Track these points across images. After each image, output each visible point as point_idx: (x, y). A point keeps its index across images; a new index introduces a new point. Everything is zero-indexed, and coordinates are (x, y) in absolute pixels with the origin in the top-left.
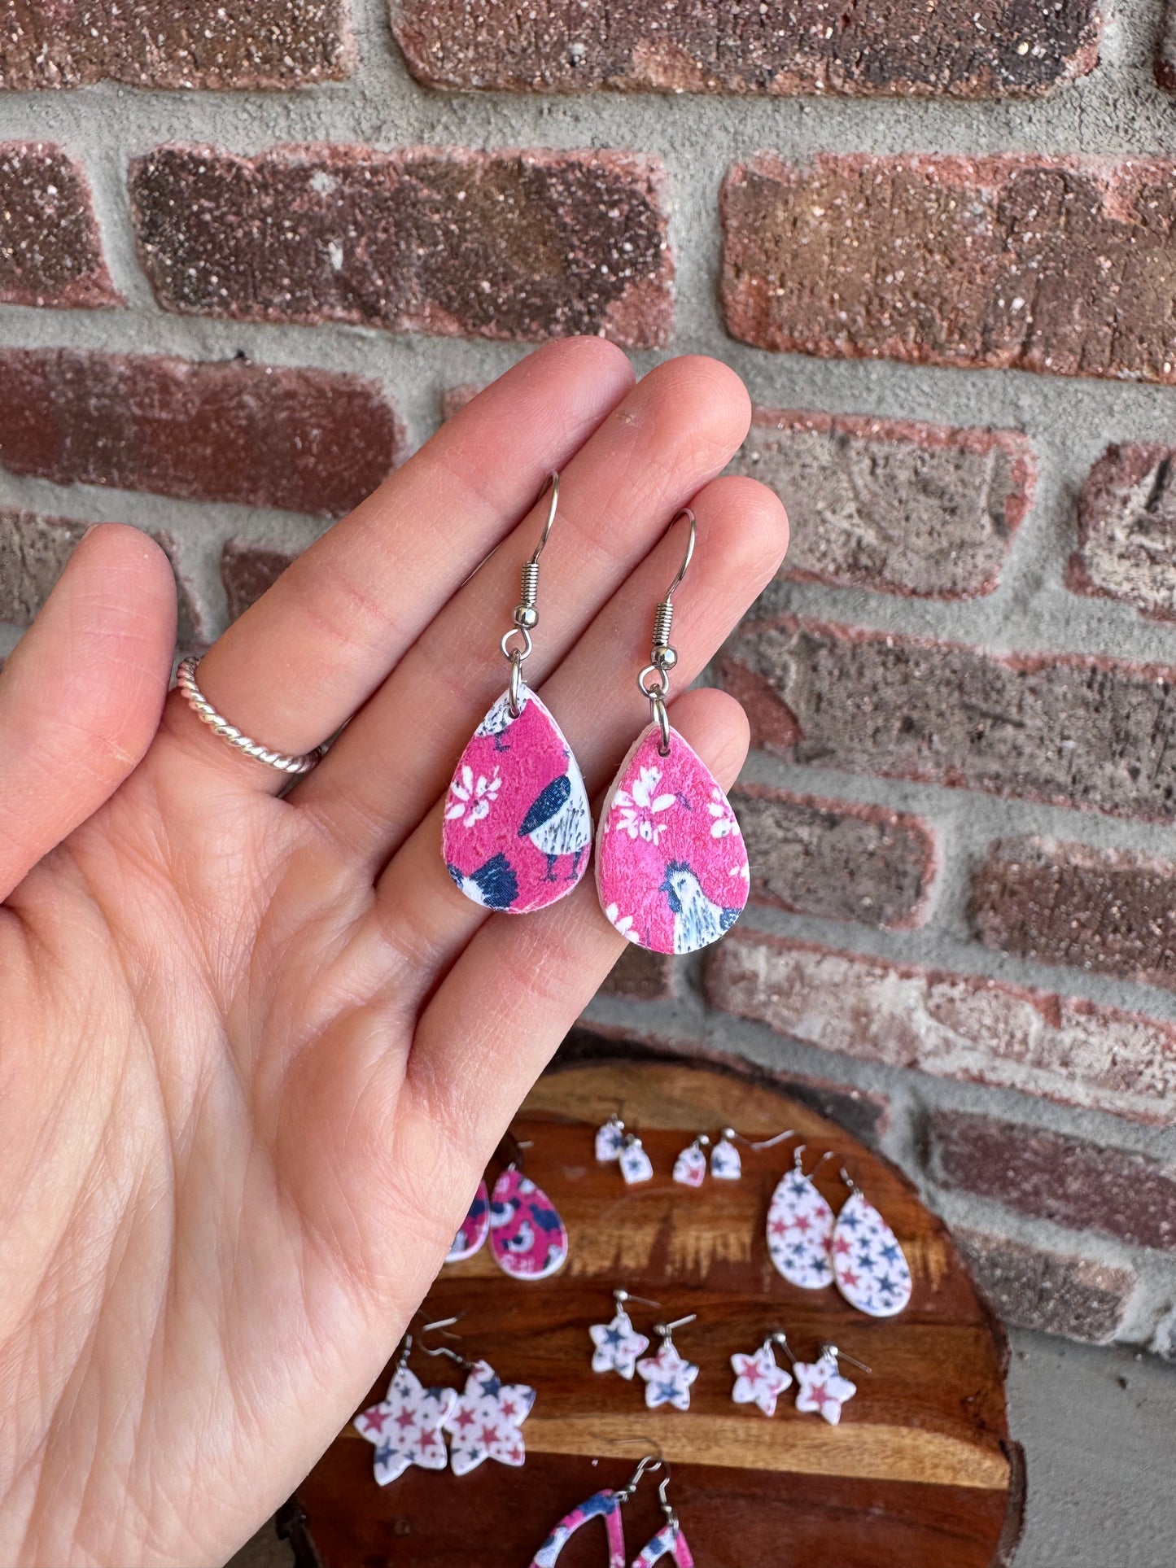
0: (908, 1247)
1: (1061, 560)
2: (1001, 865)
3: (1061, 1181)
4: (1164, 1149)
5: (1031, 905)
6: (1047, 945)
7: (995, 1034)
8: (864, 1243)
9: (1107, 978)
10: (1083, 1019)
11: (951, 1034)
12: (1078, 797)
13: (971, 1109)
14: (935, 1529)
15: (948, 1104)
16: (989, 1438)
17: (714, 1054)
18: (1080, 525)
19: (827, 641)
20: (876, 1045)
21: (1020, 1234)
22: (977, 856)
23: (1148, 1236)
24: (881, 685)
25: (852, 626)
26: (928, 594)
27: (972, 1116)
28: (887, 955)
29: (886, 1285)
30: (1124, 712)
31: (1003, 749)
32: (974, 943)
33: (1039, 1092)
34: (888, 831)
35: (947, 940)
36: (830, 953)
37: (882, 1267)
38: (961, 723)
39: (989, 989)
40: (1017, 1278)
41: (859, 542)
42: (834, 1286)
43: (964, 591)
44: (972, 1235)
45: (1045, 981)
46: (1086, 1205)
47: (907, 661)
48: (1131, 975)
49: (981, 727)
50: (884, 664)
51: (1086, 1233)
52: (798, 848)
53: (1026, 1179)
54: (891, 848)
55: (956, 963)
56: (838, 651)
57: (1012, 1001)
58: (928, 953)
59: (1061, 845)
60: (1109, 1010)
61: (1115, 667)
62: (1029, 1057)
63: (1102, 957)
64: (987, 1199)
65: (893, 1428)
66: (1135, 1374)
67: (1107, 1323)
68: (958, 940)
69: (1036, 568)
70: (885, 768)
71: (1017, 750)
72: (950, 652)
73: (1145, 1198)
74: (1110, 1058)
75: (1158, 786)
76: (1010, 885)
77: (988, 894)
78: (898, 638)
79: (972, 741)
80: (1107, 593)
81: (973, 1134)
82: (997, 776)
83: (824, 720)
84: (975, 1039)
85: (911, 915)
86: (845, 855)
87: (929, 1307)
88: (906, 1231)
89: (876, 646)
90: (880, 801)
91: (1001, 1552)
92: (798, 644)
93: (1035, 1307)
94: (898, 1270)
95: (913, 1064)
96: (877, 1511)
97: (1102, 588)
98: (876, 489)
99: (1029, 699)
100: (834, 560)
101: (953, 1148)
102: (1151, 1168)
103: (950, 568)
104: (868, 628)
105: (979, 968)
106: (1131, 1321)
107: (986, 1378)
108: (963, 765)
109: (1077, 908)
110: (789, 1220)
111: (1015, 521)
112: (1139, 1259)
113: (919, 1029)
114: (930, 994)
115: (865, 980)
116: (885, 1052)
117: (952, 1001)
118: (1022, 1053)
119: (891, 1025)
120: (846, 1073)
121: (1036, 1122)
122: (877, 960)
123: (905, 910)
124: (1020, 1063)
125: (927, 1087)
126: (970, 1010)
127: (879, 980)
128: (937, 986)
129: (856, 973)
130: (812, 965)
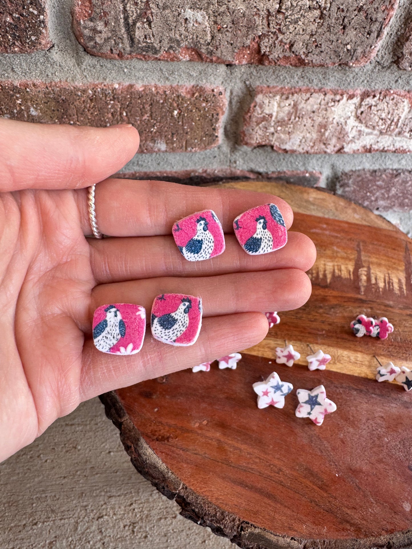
3: (389, 191)
7: (384, 122)
11: (363, 128)
13: (357, 168)
15: (347, 169)
17: (238, 173)
20: (324, 144)
27: (359, 171)
28: (343, 87)
33: (394, 149)
36: (315, 91)
39: (390, 96)
46: (393, 199)
52: (317, 13)
53: (374, 195)
55: (375, 85)
58: (363, 81)
62: (397, 130)
81: (359, 179)
84: (374, 128)
85: (370, 52)
86: (343, 14)
95: (340, 151)
112: (403, 218)
113: (348, 128)
114: (360, 105)
115: (330, 105)
116: (329, 147)
117: (370, 107)
118: (394, 130)
119: (336, 129)
120: (304, 164)
121: (385, 167)
122: (338, 90)
123: (368, 48)
124: (390, 135)
125: (341, 162)
126: (377, 111)
127: (337, 103)
128: (365, 100)
129: (326, 101)
130: (304, 102)
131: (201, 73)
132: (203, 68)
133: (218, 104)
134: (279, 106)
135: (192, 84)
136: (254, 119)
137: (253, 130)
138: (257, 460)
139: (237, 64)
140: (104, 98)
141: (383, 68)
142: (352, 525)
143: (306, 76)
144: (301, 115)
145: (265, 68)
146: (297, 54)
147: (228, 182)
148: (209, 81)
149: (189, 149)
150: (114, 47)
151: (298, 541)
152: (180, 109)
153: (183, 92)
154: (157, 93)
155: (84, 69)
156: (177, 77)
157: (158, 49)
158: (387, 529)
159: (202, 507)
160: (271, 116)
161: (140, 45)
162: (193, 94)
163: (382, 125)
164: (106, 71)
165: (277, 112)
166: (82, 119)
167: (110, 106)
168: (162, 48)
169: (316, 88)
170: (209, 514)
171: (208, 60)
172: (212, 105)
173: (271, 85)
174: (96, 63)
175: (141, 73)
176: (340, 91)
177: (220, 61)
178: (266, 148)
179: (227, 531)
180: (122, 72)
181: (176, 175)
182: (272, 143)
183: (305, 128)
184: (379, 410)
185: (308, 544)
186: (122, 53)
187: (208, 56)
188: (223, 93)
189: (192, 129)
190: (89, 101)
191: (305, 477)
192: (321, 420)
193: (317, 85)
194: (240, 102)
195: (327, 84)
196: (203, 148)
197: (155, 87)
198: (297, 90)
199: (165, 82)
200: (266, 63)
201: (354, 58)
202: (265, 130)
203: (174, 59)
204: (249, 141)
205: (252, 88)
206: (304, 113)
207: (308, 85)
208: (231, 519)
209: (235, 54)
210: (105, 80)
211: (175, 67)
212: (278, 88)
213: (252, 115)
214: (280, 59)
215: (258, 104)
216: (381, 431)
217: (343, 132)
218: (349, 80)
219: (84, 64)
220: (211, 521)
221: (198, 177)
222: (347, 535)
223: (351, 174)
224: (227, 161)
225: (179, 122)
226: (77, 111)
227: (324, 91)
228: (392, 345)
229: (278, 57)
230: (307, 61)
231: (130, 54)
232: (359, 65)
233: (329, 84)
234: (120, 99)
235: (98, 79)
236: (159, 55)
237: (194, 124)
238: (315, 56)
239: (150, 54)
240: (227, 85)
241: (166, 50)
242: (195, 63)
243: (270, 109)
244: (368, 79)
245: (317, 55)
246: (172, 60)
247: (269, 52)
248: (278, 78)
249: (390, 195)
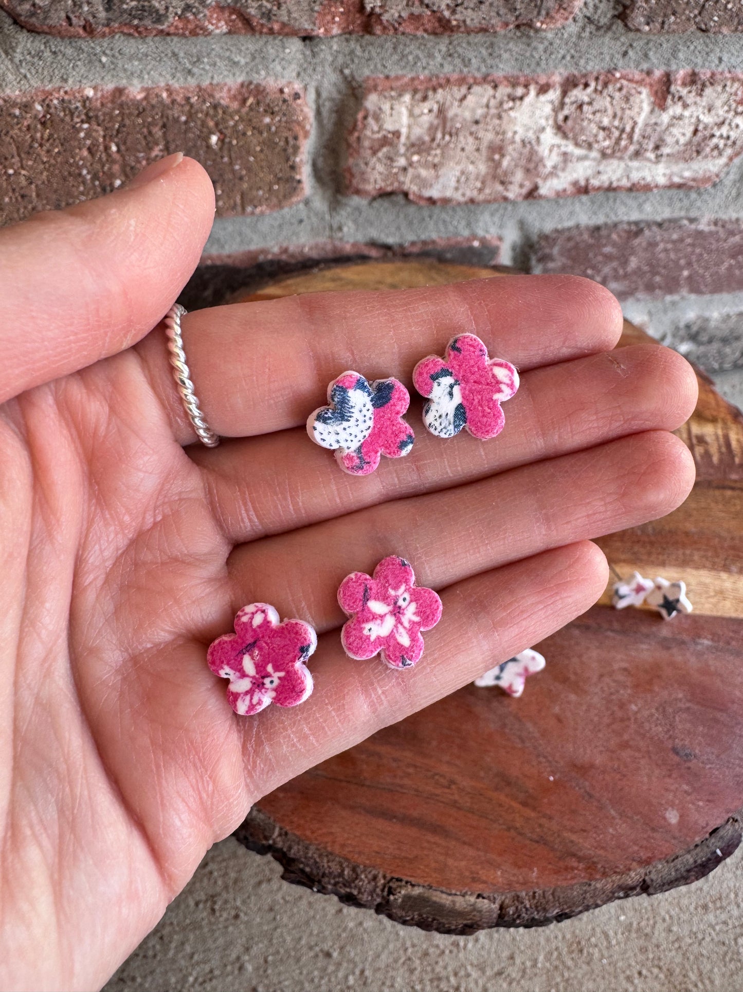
3: (625, 262)
4: (699, 209)
7: (608, 134)
10: (684, 91)
11: (570, 148)
13: (566, 225)
15: (548, 227)
17: (348, 248)
20: (502, 183)
27: (569, 229)
28: (527, 71)
35: (587, 31)
36: (476, 82)
39: (614, 83)
46: (634, 278)
53: (598, 272)
55: (587, 63)
57: (633, 91)
58: (564, 57)
60: (709, 75)
62: (632, 148)
74: (692, 128)
81: (571, 245)
84: (590, 146)
95: (532, 194)
102: (693, 226)
105: (606, 64)
112: (653, 311)
113: (543, 150)
114: (562, 105)
115: (506, 106)
116: (511, 187)
117: (580, 107)
118: (626, 148)
119: (521, 154)
120: (469, 224)
121: (614, 219)
122: (518, 78)
124: (621, 158)
125: (535, 214)
126: (594, 113)
127: (518, 103)
128: (569, 94)
129: (498, 100)
130: (456, 104)
131: (254, 58)
132: (258, 47)
133: (295, 118)
134: (411, 114)
135: (240, 80)
136: (367, 143)
137: (366, 164)
138: (411, 770)
139: (321, 35)
140: (68, 119)
141: (598, 28)
142: (580, 859)
143: (456, 52)
144: (454, 131)
145: (378, 41)
146: (435, 8)
147: (329, 268)
148: (271, 73)
149: (249, 209)
150: (73, 12)
151: (489, 898)
152: (221, 133)
153: (223, 97)
154: (174, 102)
155: (20, 61)
156: (207, 67)
157: (162, 12)
158: (640, 857)
159: (316, 862)
160: (397, 134)
161: (125, 6)
162: (244, 101)
163: (605, 140)
164: (65, 62)
165: (409, 127)
166: (30, 163)
167: (82, 135)
168: (171, 9)
169: (478, 75)
170: (330, 873)
171: (265, 30)
172: (284, 119)
173: (393, 74)
174: (43, 47)
175: (136, 63)
176: (522, 80)
177: (287, 31)
178: (394, 198)
179: (365, 898)
180: (97, 64)
181: (229, 262)
182: (405, 188)
183: (464, 154)
184: (620, 660)
185: (507, 901)
186: (91, 25)
187: (263, 21)
188: (302, 95)
189: (249, 170)
190: (39, 126)
191: (496, 789)
192: (519, 688)
193: (478, 69)
194: (337, 112)
195: (497, 67)
196: (274, 206)
197: (167, 90)
198: (443, 81)
199: (186, 79)
200: (378, 30)
201: (543, 12)
202: (389, 162)
203: (198, 31)
204: (361, 187)
205: (357, 82)
206: (458, 125)
207: (461, 71)
208: (370, 876)
209: (316, 15)
210: (66, 81)
211: (201, 46)
212: (406, 80)
213: (362, 136)
214: (404, 20)
215: (371, 113)
216: (625, 693)
217: (534, 158)
218: (537, 56)
219: (18, 50)
220: (335, 884)
221: (272, 263)
222: (573, 878)
223: (554, 235)
224: (324, 228)
225: (222, 157)
226: (18, 148)
227: (493, 81)
228: (638, 542)
229: (400, 16)
230: (454, 23)
231: (108, 25)
232: (552, 26)
233: (501, 66)
234: (102, 118)
235: (50, 81)
236: (166, 24)
237: (252, 159)
238: (469, 10)
239: (148, 22)
240: (307, 79)
241: (179, 12)
242: (241, 38)
243: (395, 121)
244: (572, 51)
245: (473, 9)
246: (194, 33)
247: (381, 7)
248: (405, 60)
249: (629, 269)
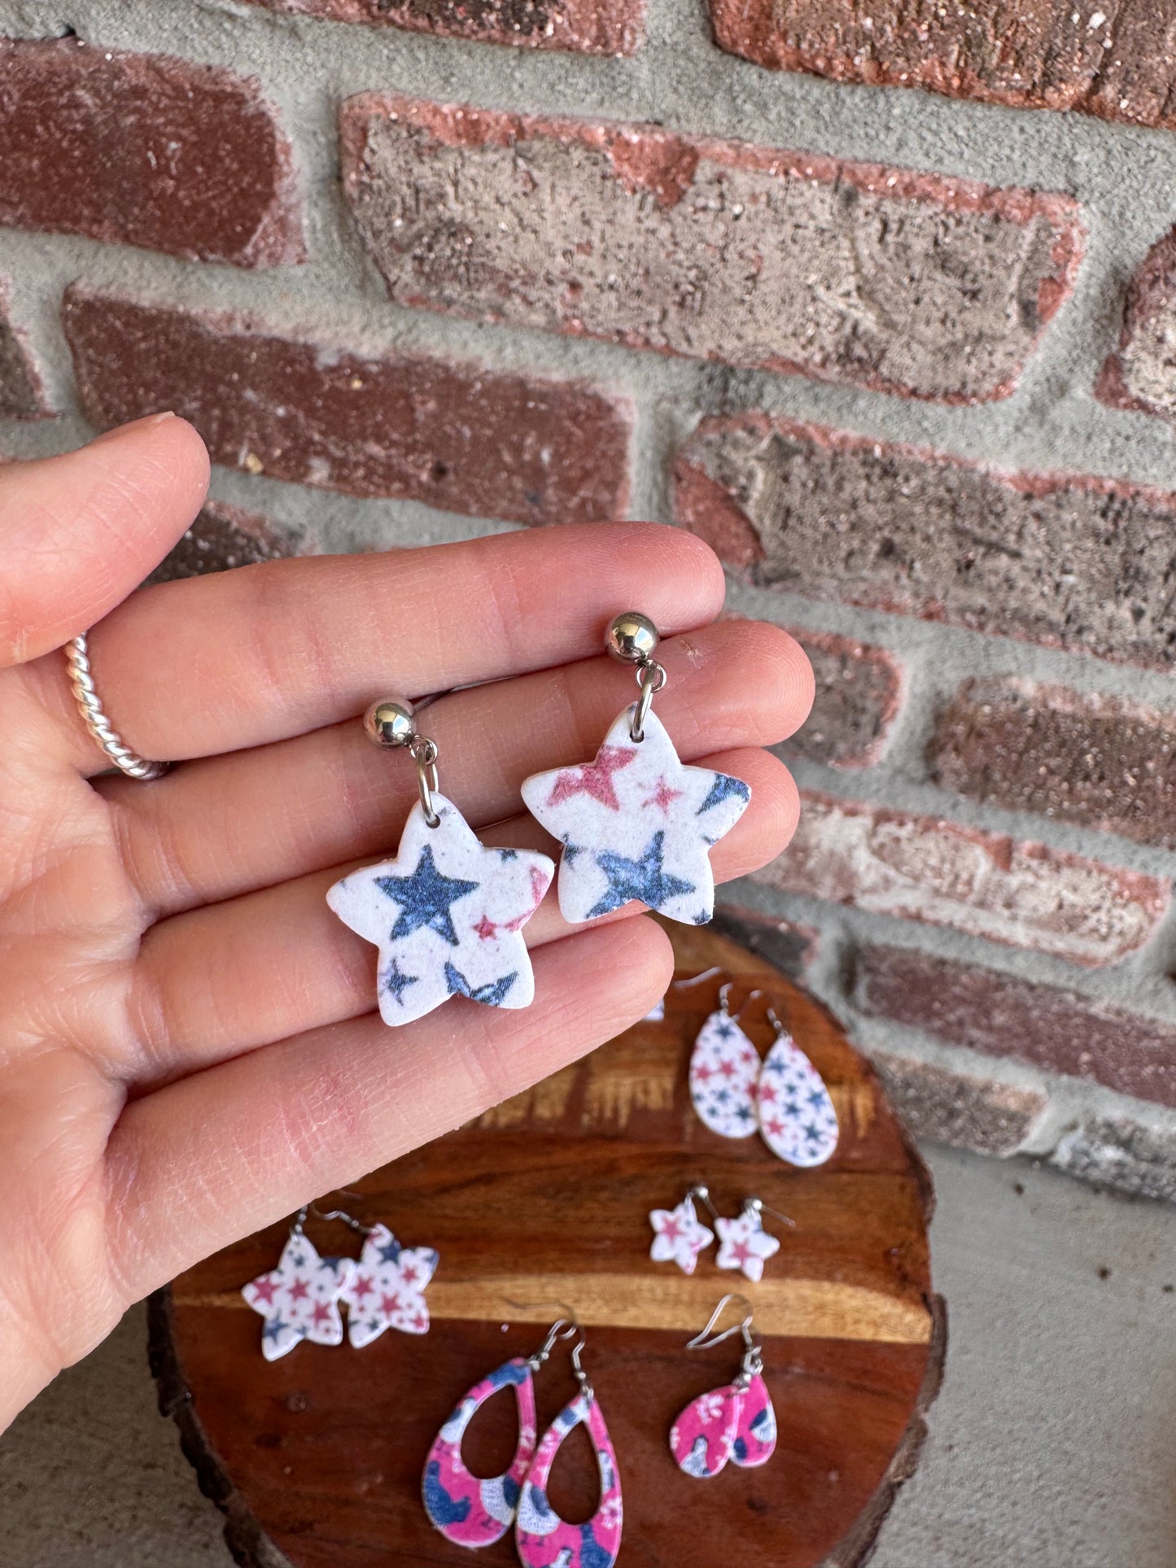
0: (835, 1091)
1: (1095, 362)
2: (972, 704)
3: (988, 1014)
4: (1096, 987)
5: (998, 748)
6: (1009, 791)
7: (938, 874)
8: (791, 1089)
9: (1068, 825)
10: (1034, 863)
11: (892, 873)
12: (1070, 638)
13: (903, 944)
14: (855, 1387)
15: (879, 938)
16: (912, 1291)
18: (1126, 321)
19: (803, 446)
20: (811, 880)
21: (937, 1058)
22: (946, 695)
23: (1066, 1064)
24: (862, 503)
25: (834, 430)
26: (930, 397)
27: (903, 951)
28: (832, 792)
29: (812, 1133)
30: (1138, 546)
31: (993, 580)
32: (930, 785)
33: (977, 931)
34: (850, 664)
35: (900, 778)
37: (808, 1114)
38: (949, 550)
39: (938, 830)
40: (930, 1098)
41: (855, 328)
42: (758, 1136)
43: (974, 394)
44: (889, 1059)
45: (999, 824)
46: (1006, 1035)
47: (895, 475)
48: (1095, 823)
49: (971, 555)
50: (868, 477)
51: (1005, 1060)
53: (952, 1010)
54: (851, 683)
55: (907, 802)
56: (815, 459)
57: (962, 843)
58: (878, 790)
59: (1041, 687)
60: (1063, 856)
61: (1138, 493)
62: (972, 898)
63: (1066, 804)
64: (907, 1027)
65: (815, 1283)
66: (1033, 1182)
67: (1013, 1139)
68: (911, 780)
69: (1062, 372)
70: (856, 596)
71: (1010, 583)
72: (948, 467)
73: (1071, 1032)
74: (1056, 902)
75: (1161, 630)
76: (978, 726)
77: (953, 735)
78: (888, 447)
79: (959, 570)
80: (1143, 406)
81: (905, 968)
82: (983, 611)
83: (791, 539)
84: (917, 878)
85: (865, 754)
87: (855, 1154)
88: (834, 1073)
89: (861, 456)
90: (843, 631)
91: (920, 1408)
92: (770, 447)
93: (943, 1123)
94: (826, 1118)
95: (848, 900)
96: (797, 1370)
97: (1138, 401)
98: (884, 261)
99: (1032, 525)
100: (822, 348)
101: (881, 980)
102: (1081, 1006)
103: (961, 365)
104: (854, 434)
105: (930, 809)
106: (1036, 1137)
107: (910, 1228)
108: (945, 597)
109: (1049, 754)
110: (713, 1066)
111: (1047, 311)
112: (1054, 1084)
113: (858, 866)
114: (875, 832)
116: (821, 887)
117: (898, 840)
118: (965, 895)
119: (830, 862)
120: (776, 906)
121: (969, 958)
122: (821, 796)
123: (859, 748)
124: (961, 903)
125: (859, 922)
126: (916, 850)
127: (822, 817)
128: (883, 825)
163: (935, 878)
176: (825, 798)
217: (846, 870)
223: (884, 951)
249: (994, 1023)
